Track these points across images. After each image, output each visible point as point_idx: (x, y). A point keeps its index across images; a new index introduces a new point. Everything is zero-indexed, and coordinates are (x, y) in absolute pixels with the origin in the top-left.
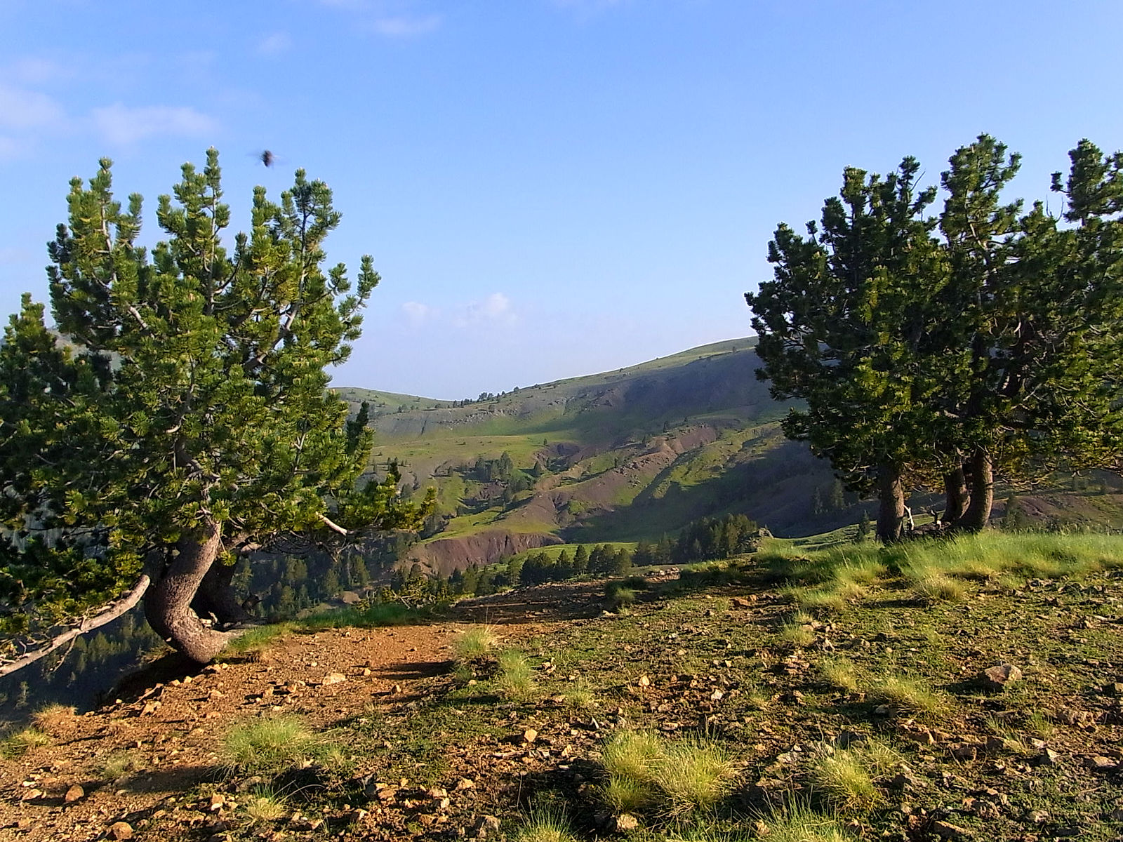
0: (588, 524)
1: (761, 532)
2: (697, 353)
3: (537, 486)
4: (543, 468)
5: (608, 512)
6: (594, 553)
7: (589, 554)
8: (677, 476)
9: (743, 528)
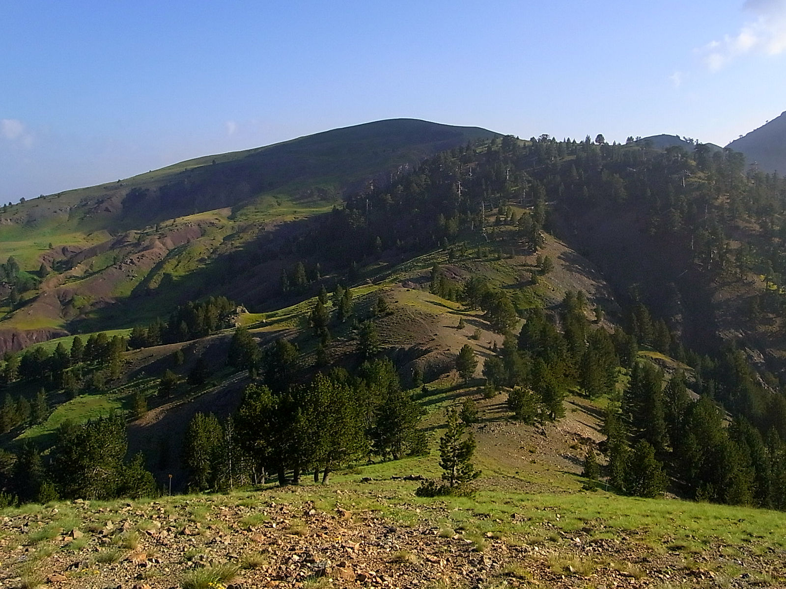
0: (91, 316)
1: (239, 309)
2: (184, 166)
3: (43, 285)
4: (49, 269)
5: (110, 304)
6: (89, 341)
7: (85, 343)
8: (168, 268)
9: (223, 308)
